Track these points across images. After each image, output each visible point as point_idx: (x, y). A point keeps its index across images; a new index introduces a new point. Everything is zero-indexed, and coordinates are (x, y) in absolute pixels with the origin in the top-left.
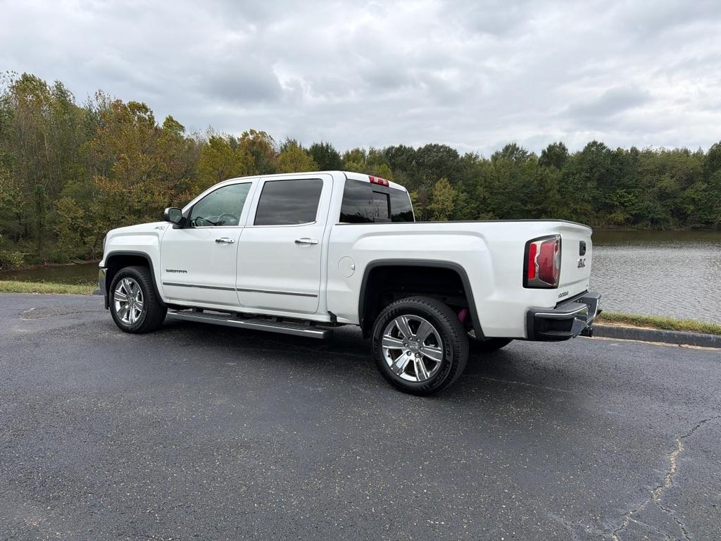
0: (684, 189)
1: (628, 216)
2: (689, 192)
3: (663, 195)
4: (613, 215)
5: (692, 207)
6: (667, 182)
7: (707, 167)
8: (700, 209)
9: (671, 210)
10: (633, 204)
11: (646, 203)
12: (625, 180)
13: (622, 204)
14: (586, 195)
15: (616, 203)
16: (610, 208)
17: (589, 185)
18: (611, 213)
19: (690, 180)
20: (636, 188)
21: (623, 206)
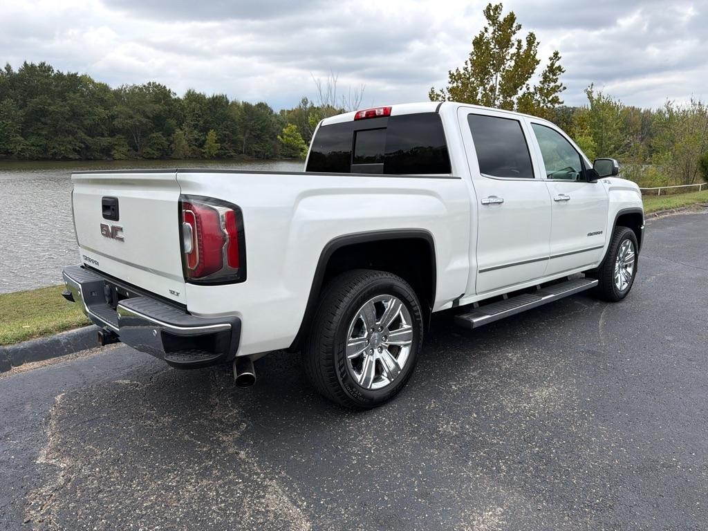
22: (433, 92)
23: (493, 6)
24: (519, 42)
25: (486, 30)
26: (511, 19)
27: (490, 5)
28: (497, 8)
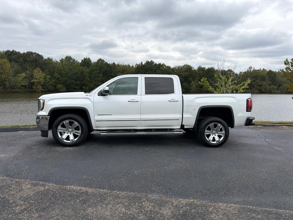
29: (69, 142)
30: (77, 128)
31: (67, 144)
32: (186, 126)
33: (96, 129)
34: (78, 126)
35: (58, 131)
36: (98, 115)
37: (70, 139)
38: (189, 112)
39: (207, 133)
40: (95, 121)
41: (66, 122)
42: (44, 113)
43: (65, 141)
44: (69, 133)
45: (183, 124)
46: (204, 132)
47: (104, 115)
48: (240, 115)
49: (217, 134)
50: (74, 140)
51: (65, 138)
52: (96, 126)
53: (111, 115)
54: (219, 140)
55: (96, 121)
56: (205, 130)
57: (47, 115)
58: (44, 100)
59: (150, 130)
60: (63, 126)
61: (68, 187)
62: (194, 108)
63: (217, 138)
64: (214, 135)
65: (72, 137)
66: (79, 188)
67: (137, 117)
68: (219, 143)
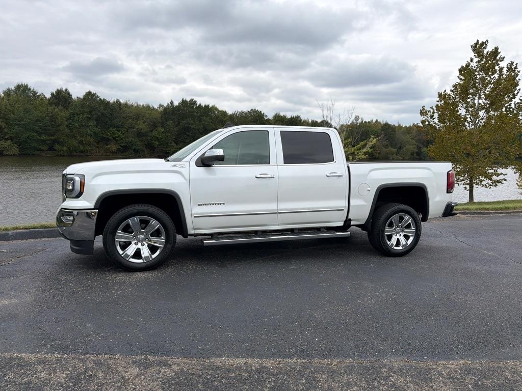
0: (152, 131)
1: (119, 147)
2: (155, 133)
3: (139, 134)
4: (109, 146)
5: (157, 143)
6: (142, 126)
7: (163, 118)
8: (161, 144)
9: (145, 144)
10: (122, 139)
11: (130, 139)
12: (115, 122)
13: (114, 138)
14: (89, 131)
15: (110, 138)
16: (106, 141)
17: (91, 123)
18: (107, 145)
19: (154, 126)
20: (122, 128)
21: (115, 140)
22: (423, 109)
23: (480, 42)
24: (501, 69)
25: (472, 60)
26: (496, 52)
27: (478, 41)
28: (483, 43)
29: (141, 261)
30: (157, 234)
31: (137, 266)
32: (354, 220)
33: (193, 232)
34: (158, 229)
35: (118, 241)
36: (199, 205)
37: (142, 255)
38: (360, 196)
39: (388, 231)
40: (193, 218)
41: (133, 221)
42: (86, 203)
43: (132, 260)
44: (140, 244)
45: (349, 218)
46: (383, 231)
47: (210, 204)
48: (438, 199)
49: (402, 234)
50: (151, 257)
51: (132, 254)
52: (195, 227)
53: (224, 204)
54: (407, 243)
55: (195, 217)
56: (385, 228)
57: (93, 208)
58: (83, 177)
59: (292, 231)
60: (127, 229)
61: (218, 361)
62: (369, 189)
63: (403, 241)
64: (398, 235)
65: (145, 252)
66: (241, 361)
67: (272, 207)
68: (407, 249)
